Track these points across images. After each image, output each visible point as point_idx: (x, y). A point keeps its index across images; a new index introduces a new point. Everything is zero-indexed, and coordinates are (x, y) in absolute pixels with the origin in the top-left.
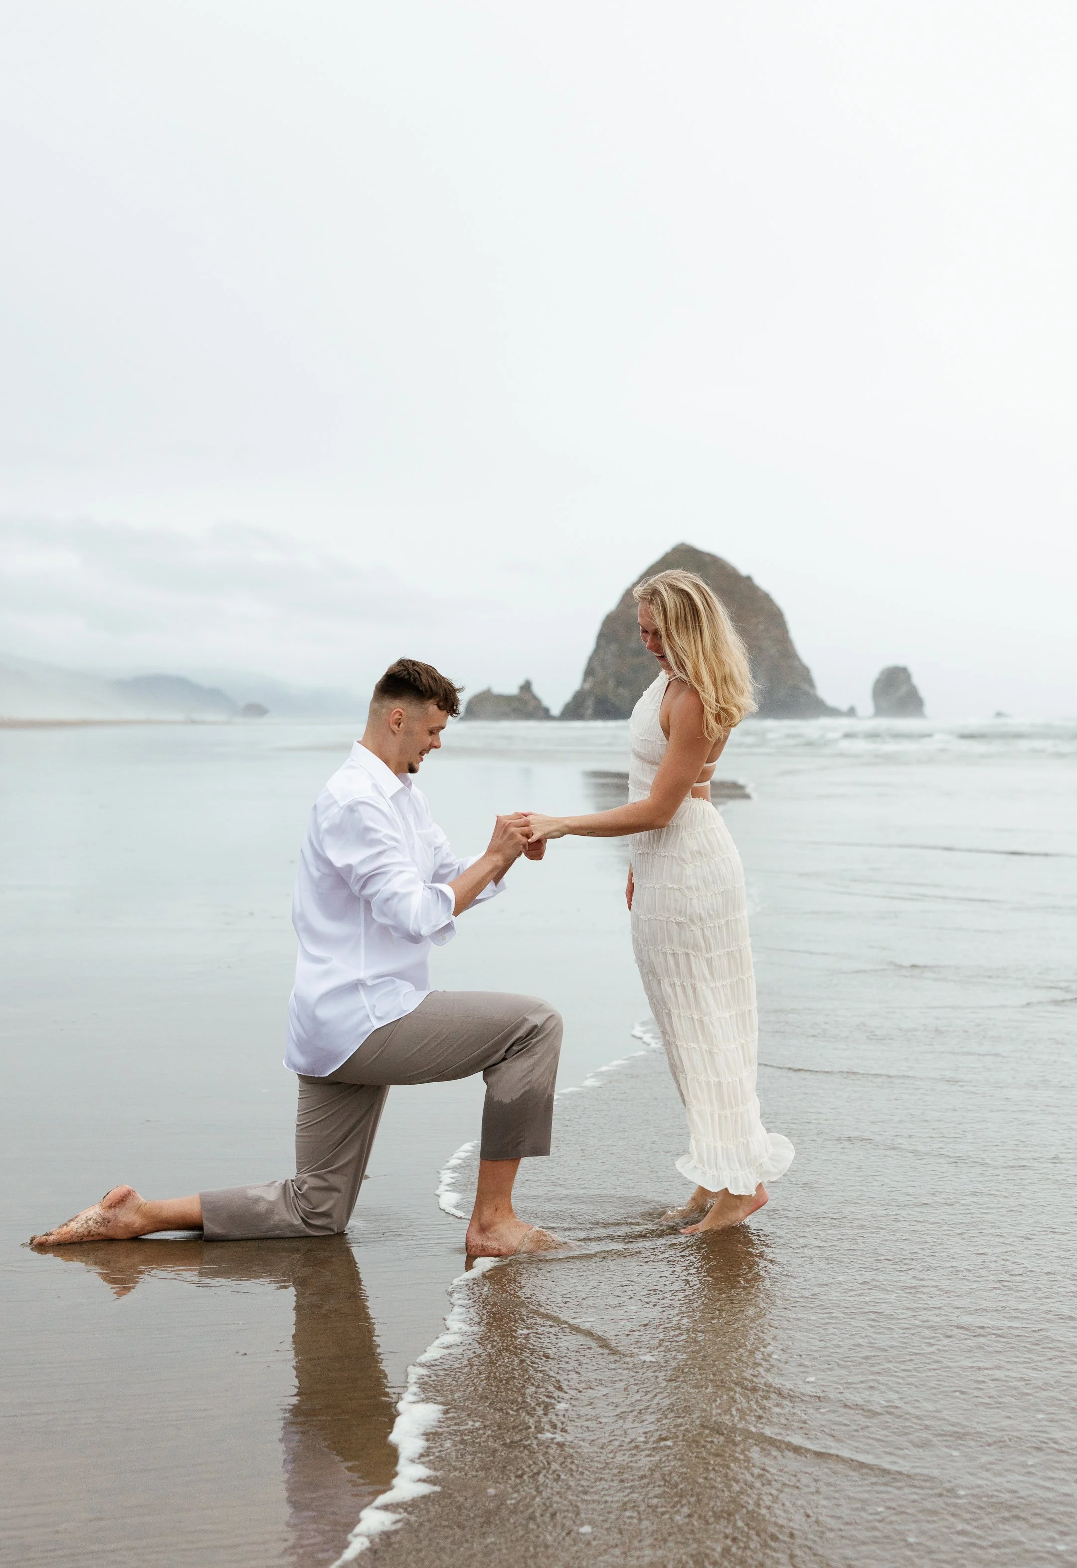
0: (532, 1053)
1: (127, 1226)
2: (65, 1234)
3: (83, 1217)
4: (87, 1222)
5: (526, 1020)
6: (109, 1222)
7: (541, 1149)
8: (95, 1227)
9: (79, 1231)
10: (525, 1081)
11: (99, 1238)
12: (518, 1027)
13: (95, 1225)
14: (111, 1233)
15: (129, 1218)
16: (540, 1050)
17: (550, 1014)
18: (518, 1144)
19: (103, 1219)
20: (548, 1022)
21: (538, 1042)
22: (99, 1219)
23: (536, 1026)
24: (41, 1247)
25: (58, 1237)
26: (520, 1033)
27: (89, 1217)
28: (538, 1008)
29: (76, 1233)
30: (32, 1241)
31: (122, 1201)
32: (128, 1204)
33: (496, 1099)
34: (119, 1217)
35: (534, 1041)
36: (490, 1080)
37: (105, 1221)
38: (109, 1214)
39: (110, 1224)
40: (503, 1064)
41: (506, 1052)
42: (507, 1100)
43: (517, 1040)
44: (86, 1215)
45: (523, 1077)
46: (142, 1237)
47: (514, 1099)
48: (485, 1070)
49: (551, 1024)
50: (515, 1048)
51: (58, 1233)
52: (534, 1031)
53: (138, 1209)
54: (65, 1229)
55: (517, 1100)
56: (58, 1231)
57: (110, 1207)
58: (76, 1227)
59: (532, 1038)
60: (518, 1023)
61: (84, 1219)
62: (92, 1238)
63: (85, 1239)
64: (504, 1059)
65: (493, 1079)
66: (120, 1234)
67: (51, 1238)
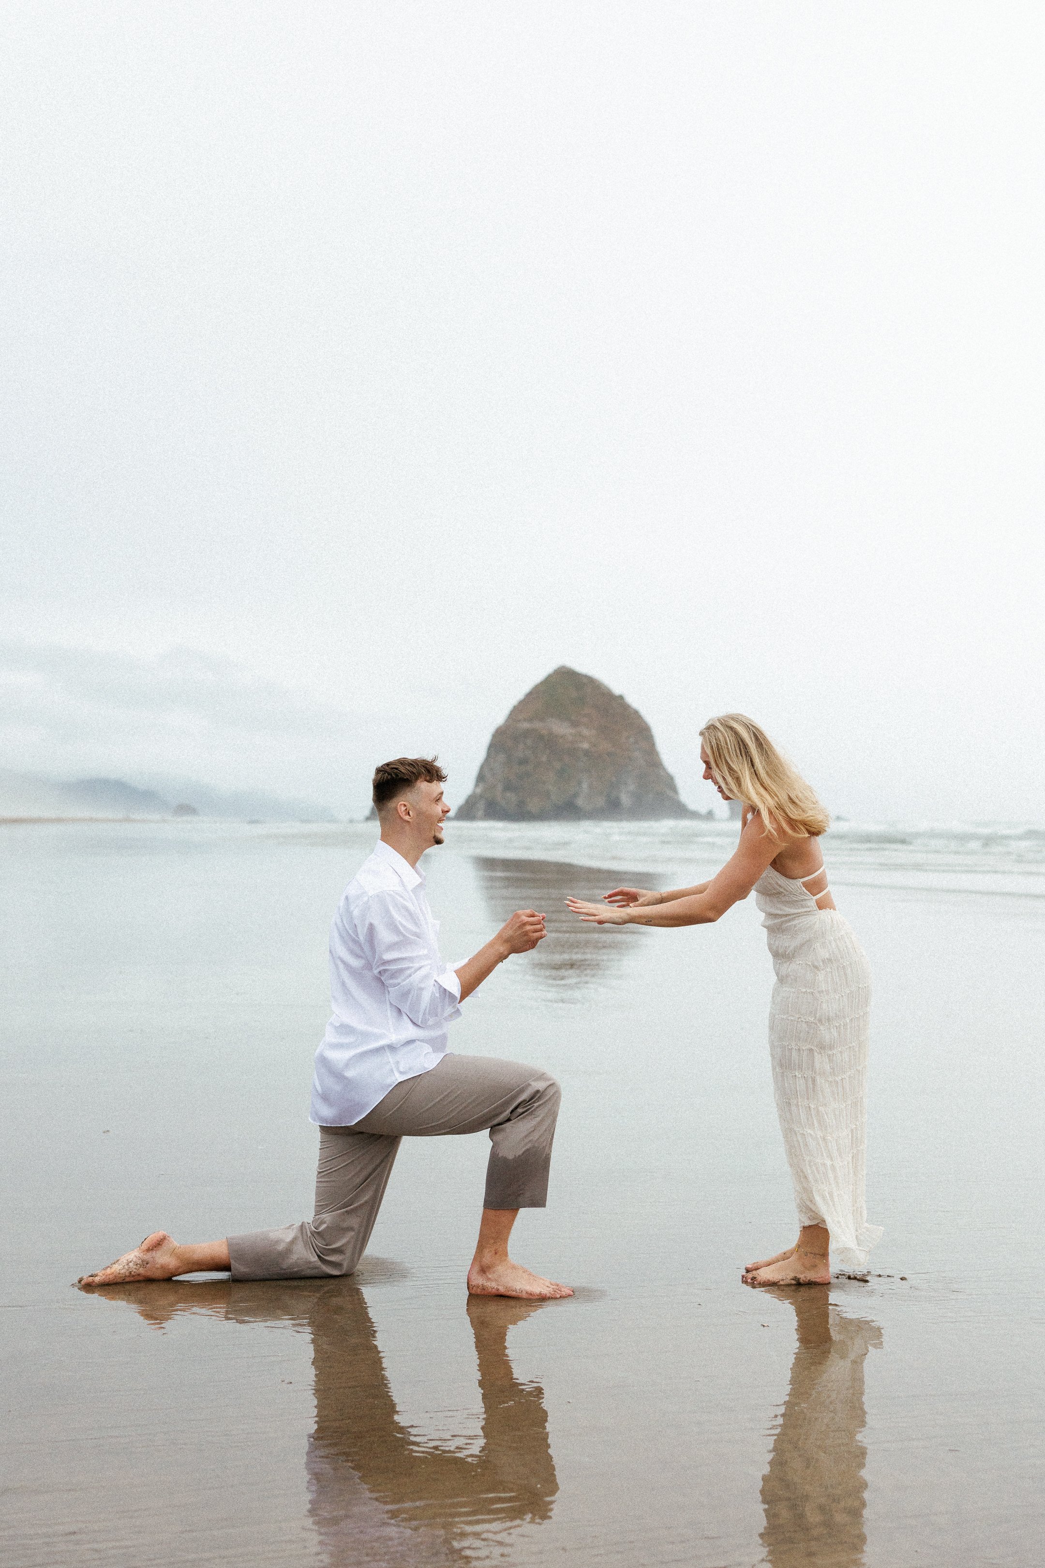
0: (533, 1116)
1: (162, 1267)
2: (109, 1275)
3: (124, 1260)
4: (128, 1264)
5: (529, 1085)
6: (147, 1264)
7: (539, 1201)
8: (136, 1269)
9: (122, 1271)
10: (527, 1140)
11: (140, 1278)
12: (522, 1091)
13: (135, 1267)
14: (149, 1274)
15: (164, 1260)
16: (541, 1113)
17: (551, 1082)
18: (519, 1195)
19: (142, 1261)
20: (548, 1090)
21: (539, 1106)
22: (139, 1262)
23: (538, 1091)
24: (89, 1287)
25: (104, 1277)
26: (524, 1096)
27: (131, 1260)
28: (542, 1077)
29: (119, 1273)
30: (80, 1281)
31: (158, 1244)
32: (165, 1247)
33: (500, 1155)
34: (157, 1259)
35: (536, 1105)
36: (496, 1138)
37: (144, 1263)
38: (148, 1257)
39: (148, 1265)
40: (508, 1124)
41: (511, 1113)
42: (510, 1157)
43: (522, 1102)
44: (126, 1258)
45: (526, 1137)
46: (174, 1278)
47: (517, 1156)
48: (491, 1128)
49: (551, 1092)
50: (520, 1110)
51: (103, 1275)
52: (536, 1096)
53: (173, 1252)
54: (109, 1271)
55: (519, 1156)
56: (103, 1272)
57: (148, 1250)
58: (118, 1269)
59: (534, 1102)
60: (523, 1087)
61: (125, 1261)
62: (132, 1279)
63: (128, 1279)
64: (509, 1120)
65: (499, 1137)
66: (158, 1274)
67: (97, 1279)
